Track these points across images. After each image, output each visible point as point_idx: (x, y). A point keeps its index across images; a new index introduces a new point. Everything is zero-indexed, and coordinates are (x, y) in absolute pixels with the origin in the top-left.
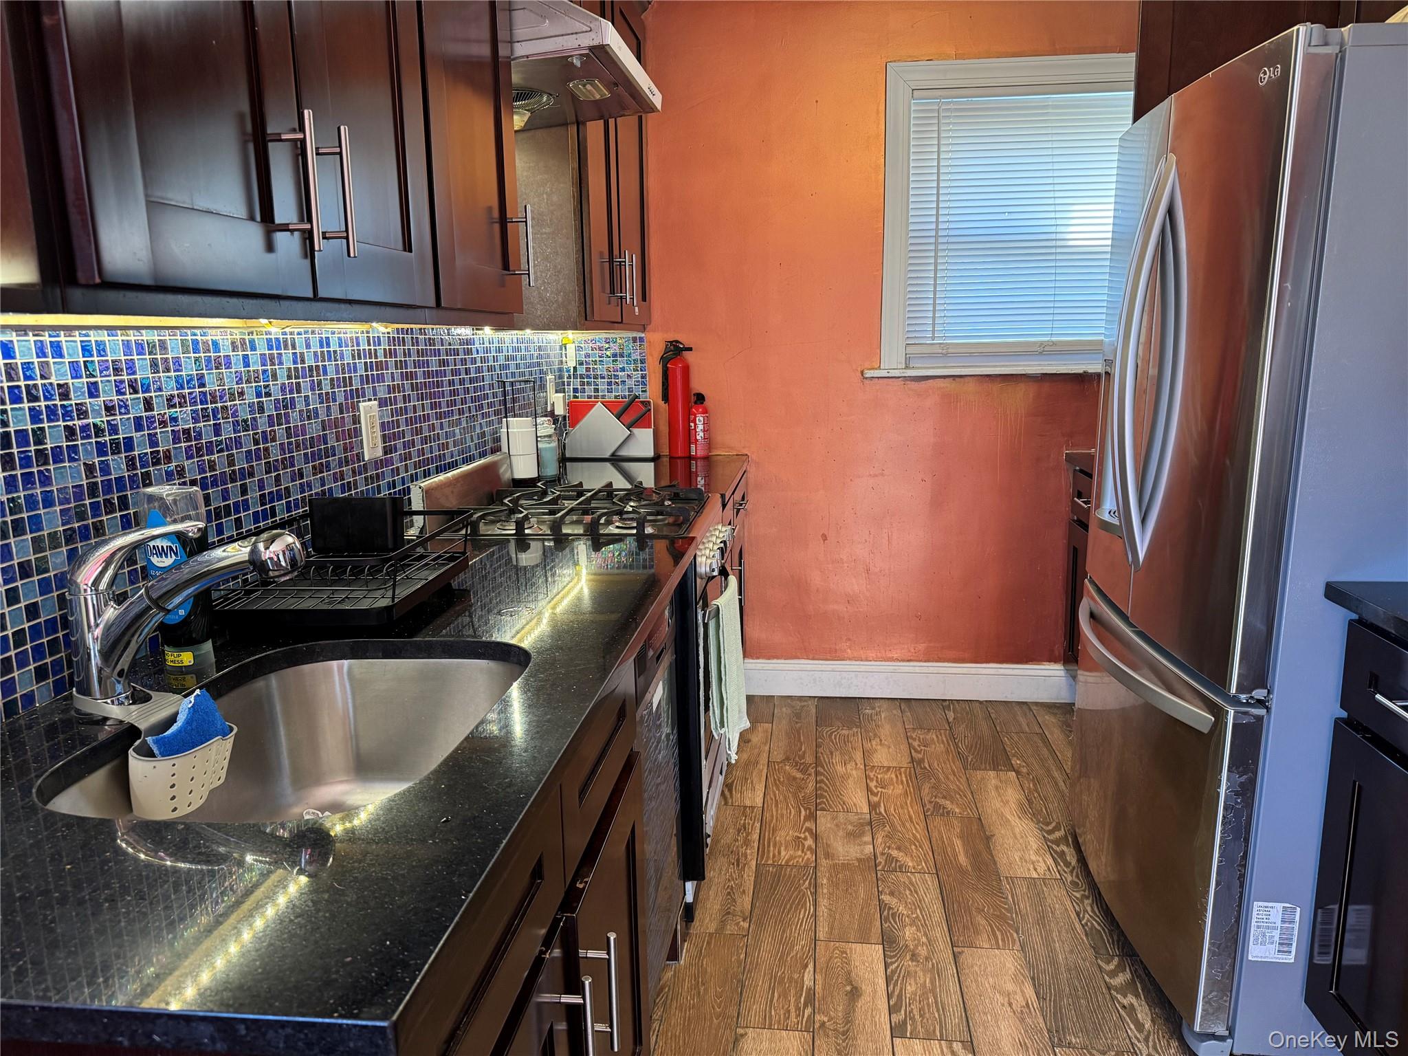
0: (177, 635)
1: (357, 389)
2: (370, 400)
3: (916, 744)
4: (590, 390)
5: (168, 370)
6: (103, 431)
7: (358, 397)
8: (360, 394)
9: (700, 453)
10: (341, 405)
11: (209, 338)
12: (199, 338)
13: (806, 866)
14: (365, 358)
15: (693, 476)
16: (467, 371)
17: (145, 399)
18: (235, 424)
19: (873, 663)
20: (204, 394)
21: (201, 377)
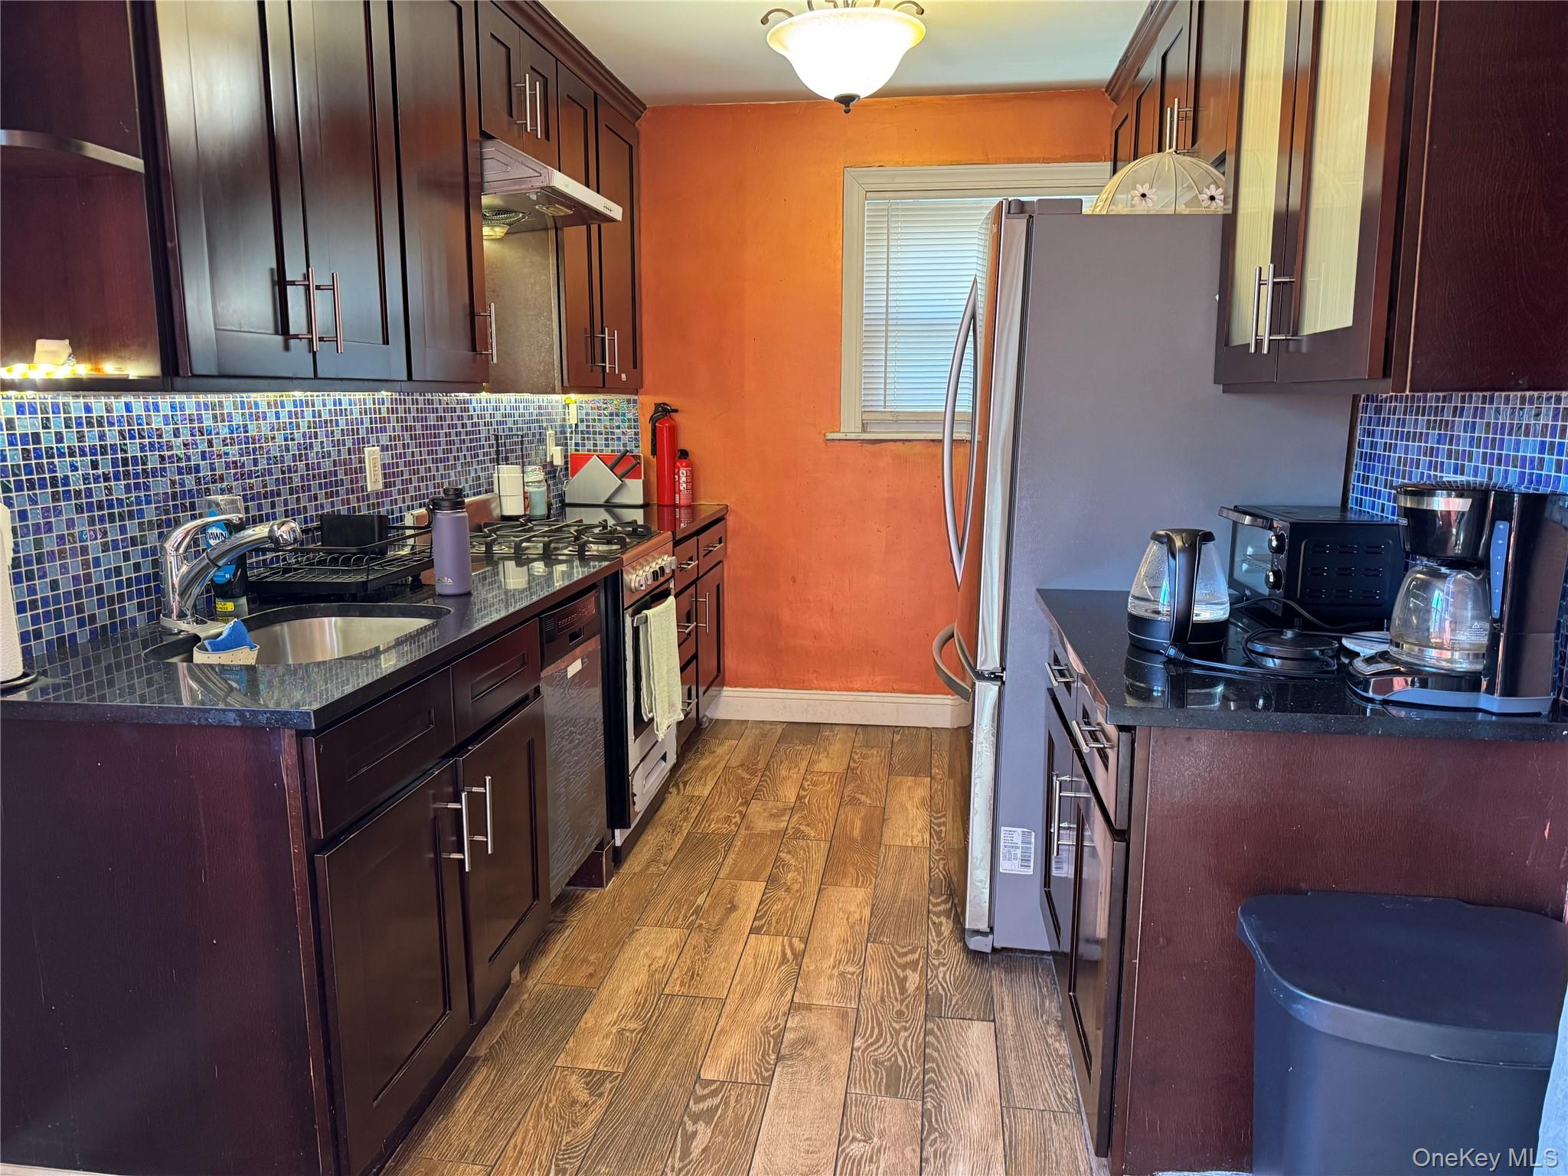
0: (224, 591)
1: (363, 438)
2: (373, 446)
3: (856, 757)
4: (589, 445)
5: (224, 421)
6: (182, 459)
7: (364, 443)
8: (365, 441)
9: (683, 502)
10: (349, 449)
11: (252, 400)
12: (245, 399)
13: (728, 834)
14: (371, 414)
15: (677, 522)
16: (464, 426)
17: (208, 439)
18: (269, 459)
19: (836, 692)
20: (247, 437)
21: (245, 426)
